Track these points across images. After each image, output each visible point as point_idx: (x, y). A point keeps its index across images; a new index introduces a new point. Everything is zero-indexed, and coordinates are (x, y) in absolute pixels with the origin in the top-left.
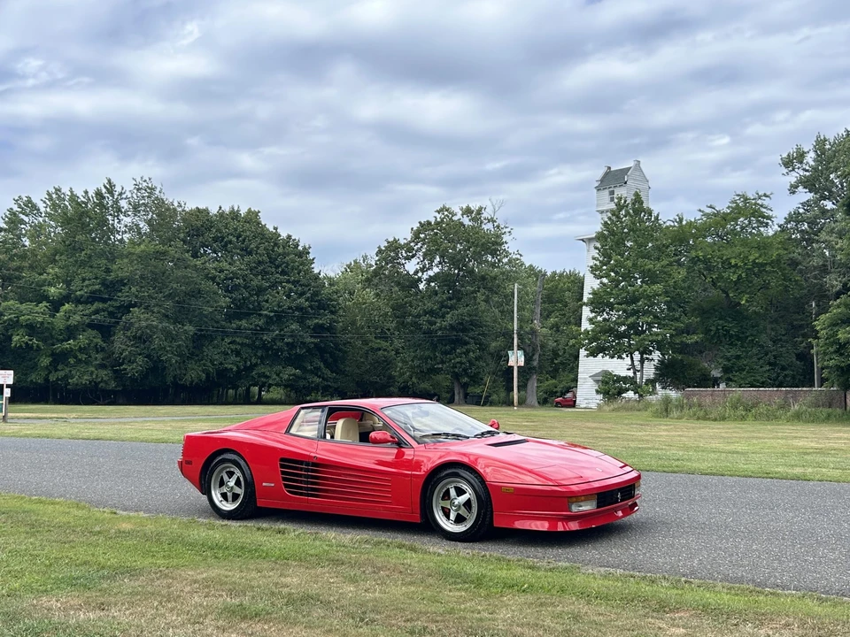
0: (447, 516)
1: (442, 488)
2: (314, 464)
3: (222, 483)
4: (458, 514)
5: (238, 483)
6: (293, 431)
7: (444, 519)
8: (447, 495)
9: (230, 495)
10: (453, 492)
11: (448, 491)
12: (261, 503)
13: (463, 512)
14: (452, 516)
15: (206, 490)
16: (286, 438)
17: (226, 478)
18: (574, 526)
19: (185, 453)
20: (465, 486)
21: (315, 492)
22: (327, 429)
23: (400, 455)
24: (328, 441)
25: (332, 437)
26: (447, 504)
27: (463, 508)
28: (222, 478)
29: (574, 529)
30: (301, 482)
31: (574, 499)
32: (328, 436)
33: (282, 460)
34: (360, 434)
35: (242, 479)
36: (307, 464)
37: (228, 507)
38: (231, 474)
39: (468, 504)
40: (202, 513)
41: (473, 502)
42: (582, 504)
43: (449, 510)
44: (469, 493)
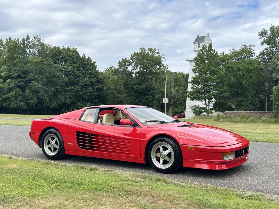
0: (159, 161)
1: (156, 147)
2: (92, 135)
3: (49, 143)
4: (164, 160)
5: (56, 143)
6: (83, 119)
7: (157, 162)
8: (158, 150)
9: (52, 148)
10: (161, 149)
11: (159, 149)
12: (67, 152)
13: (167, 159)
14: (162, 161)
15: (41, 146)
16: (79, 122)
17: (51, 140)
18: (224, 167)
19: (32, 129)
20: (167, 146)
21: (93, 148)
22: (99, 118)
23: (134, 130)
24: (99, 124)
25: (101, 122)
26: (158, 155)
27: (167, 157)
28: (49, 140)
30: (86, 143)
31: (225, 154)
32: (99, 122)
33: (77, 132)
34: (114, 121)
35: (58, 141)
36: (89, 134)
37: (52, 154)
38: (53, 139)
39: (169, 155)
40: (40, 157)
41: (172, 154)
42: (228, 156)
43: (160, 158)
44: (170, 150)
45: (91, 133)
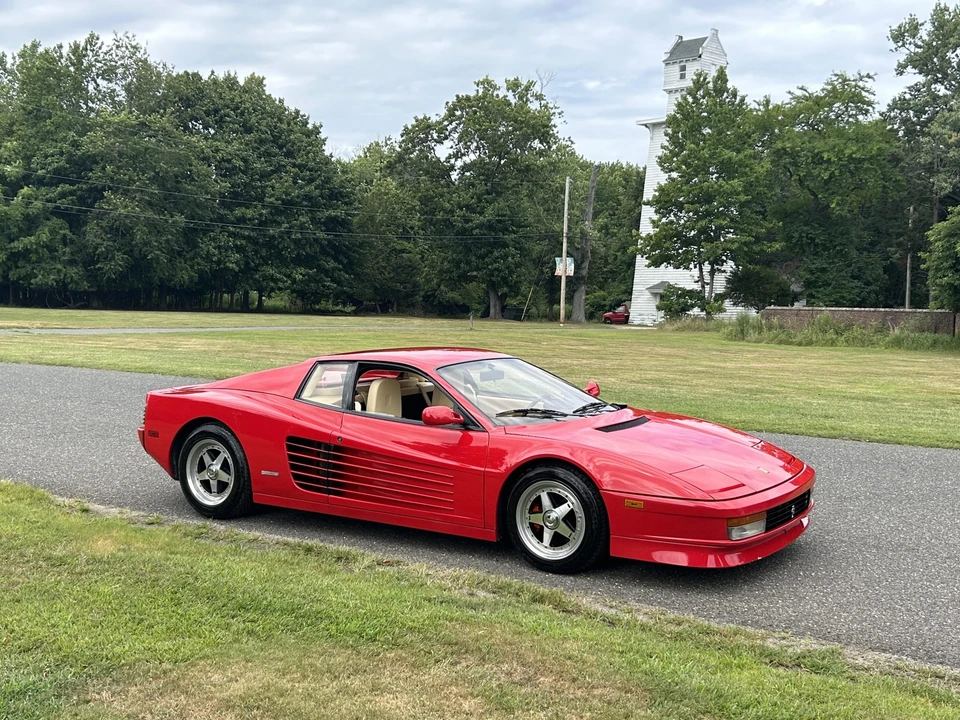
0: (540, 538)
1: (530, 495)
2: (338, 448)
3: (202, 467)
4: (556, 533)
5: (225, 466)
6: (305, 395)
7: (534, 541)
8: (537, 505)
9: (213, 484)
10: (546, 501)
11: (539, 500)
12: (259, 497)
13: (564, 530)
14: (547, 536)
15: (179, 474)
16: (295, 406)
17: (207, 459)
18: (733, 560)
19: (148, 420)
20: (564, 492)
21: (338, 488)
22: (356, 394)
23: (465, 440)
24: (357, 414)
25: (364, 407)
26: (537, 519)
27: (563, 524)
28: (202, 459)
29: (732, 565)
30: (318, 472)
31: (735, 521)
32: (358, 406)
33: (290, 439)
34: (403, 397)
35: (230, 461)
36: (328, 447)
37: (212, 500)
38: (214, 454)
39: (570, 518)
40: (172, 505)
41: (577, 515)
42: (747, 526)
43: (542, 528)
44: (572, 503)
45: (333, 443)
